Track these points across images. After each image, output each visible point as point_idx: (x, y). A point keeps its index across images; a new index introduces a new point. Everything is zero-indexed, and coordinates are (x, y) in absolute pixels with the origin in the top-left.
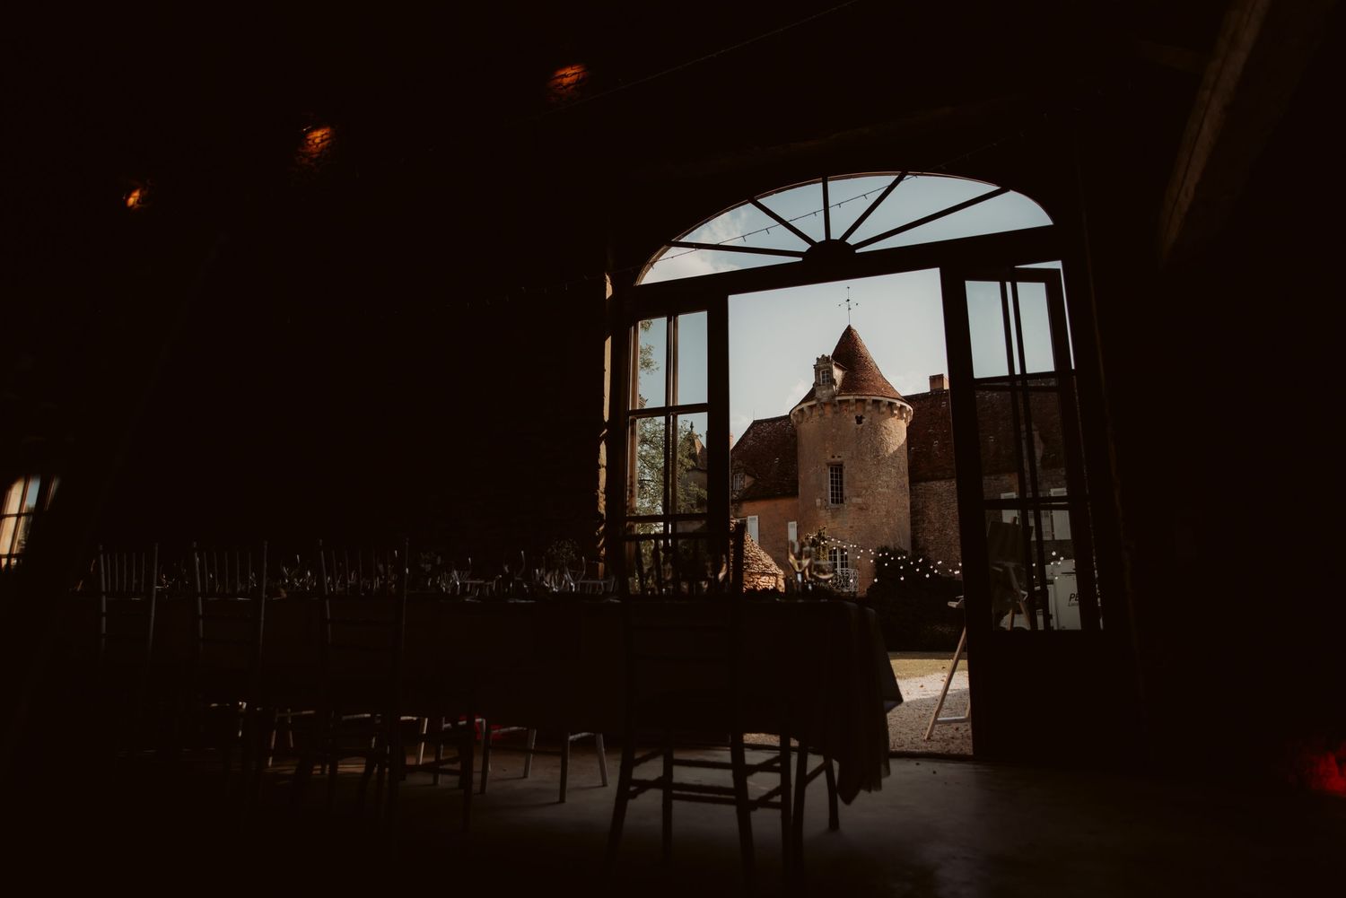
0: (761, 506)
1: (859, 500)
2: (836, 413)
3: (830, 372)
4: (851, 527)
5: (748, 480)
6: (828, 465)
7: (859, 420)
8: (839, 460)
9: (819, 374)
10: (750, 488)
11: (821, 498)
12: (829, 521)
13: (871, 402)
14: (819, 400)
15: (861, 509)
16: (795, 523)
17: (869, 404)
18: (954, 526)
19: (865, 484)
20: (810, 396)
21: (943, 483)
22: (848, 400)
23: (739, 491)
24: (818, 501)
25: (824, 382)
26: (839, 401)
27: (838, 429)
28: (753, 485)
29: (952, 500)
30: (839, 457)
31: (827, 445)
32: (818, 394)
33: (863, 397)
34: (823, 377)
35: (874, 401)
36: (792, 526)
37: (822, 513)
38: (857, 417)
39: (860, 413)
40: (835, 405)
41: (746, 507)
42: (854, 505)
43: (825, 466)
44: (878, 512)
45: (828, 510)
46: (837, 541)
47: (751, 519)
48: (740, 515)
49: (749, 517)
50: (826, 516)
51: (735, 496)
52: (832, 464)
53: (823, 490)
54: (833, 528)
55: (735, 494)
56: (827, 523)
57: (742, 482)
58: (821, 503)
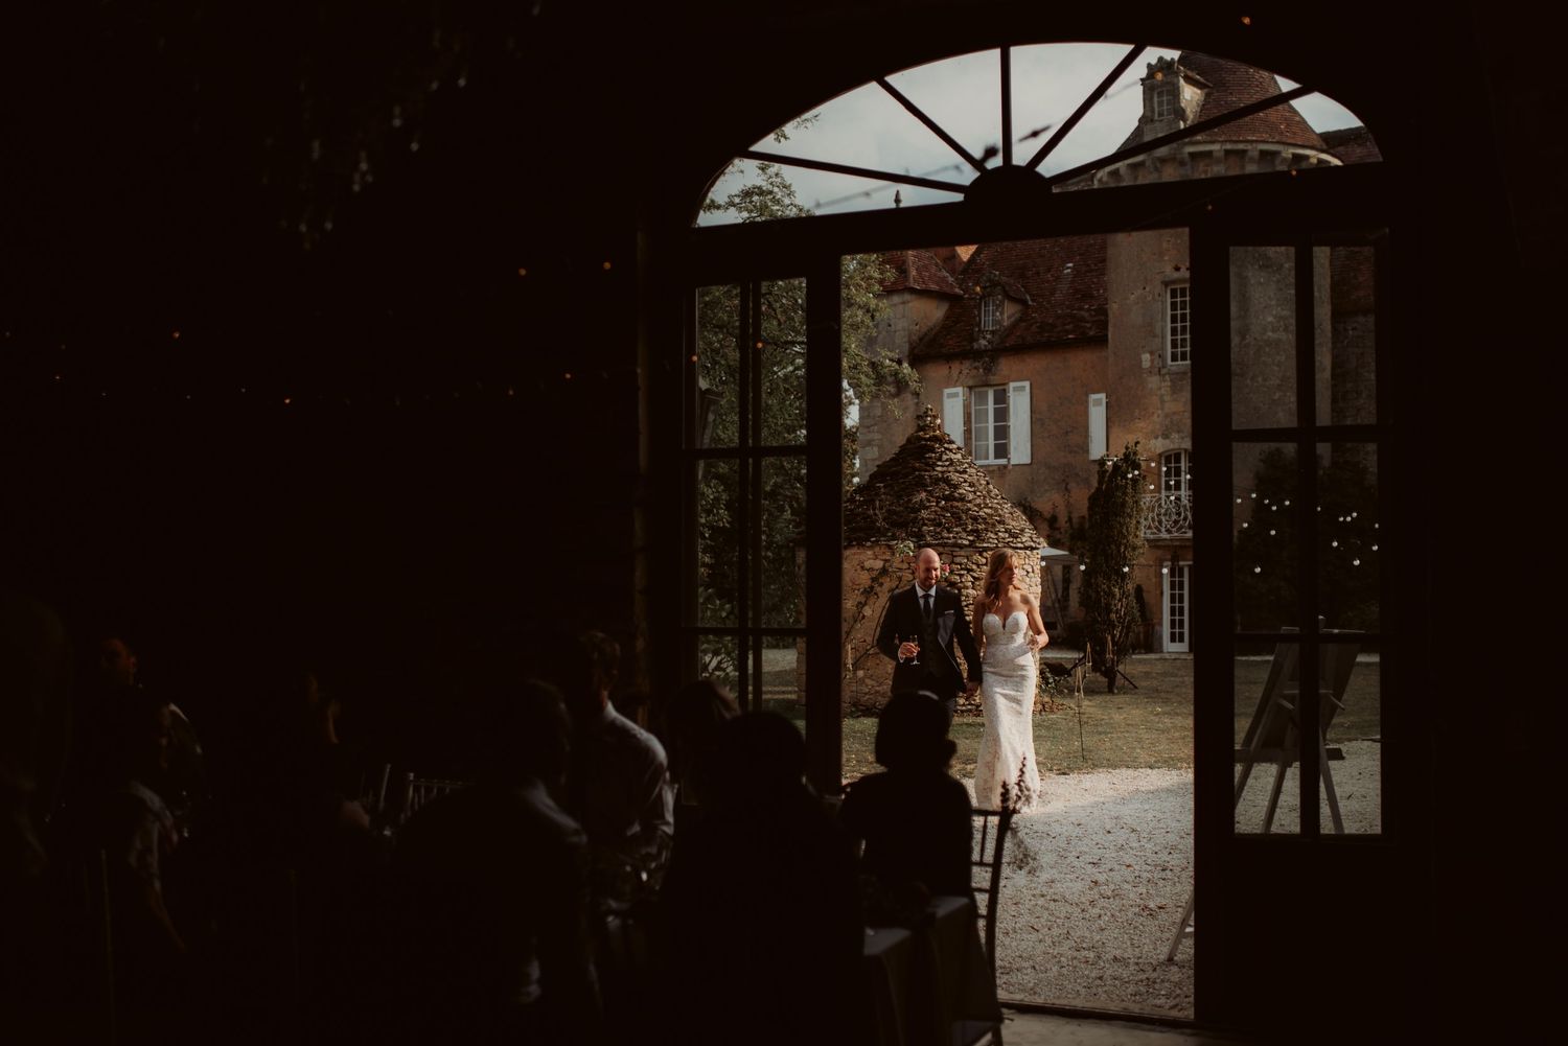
0: (1036, 363)
3: (1175, 93)
5: (1008, 313)
6: (1166, 284)
9: (1151, 99)
10: (1014, 326)
11: (1152, 353)
12: (1167, 398)
13: (1256, 154)
16: (1102, 396)
17: (1252, 160)
20: (1133, 144)
22: (1210, 153)
23: (993, 332)
24: (1146, 357)
25: (1160, 115)
26: (1193, 155)
28: (1021, 320)
31: (1165, 245)
32: (1149, 139)
33: (1241, 146)
34: (1161, 104)
35: (1263, 153)
36: (1097, 402)
37: (1153, 382)
40: (1182, 163)
41: (1005, 366)
43: (1160, 288)
44: (1265, 380)
45: (1164, 375)
46: (1183, 438)
47: (1015, 389)
48: (994, 379)
49: (1012, 385)
50: (1160, 389)
51: (983, 342)
52: (1174, 282)
53: (1155, 336)
54: (1174, 413)
55: (984, 338)
56: (1163, 402)
57: (998, 314)
58: (1152, 361)
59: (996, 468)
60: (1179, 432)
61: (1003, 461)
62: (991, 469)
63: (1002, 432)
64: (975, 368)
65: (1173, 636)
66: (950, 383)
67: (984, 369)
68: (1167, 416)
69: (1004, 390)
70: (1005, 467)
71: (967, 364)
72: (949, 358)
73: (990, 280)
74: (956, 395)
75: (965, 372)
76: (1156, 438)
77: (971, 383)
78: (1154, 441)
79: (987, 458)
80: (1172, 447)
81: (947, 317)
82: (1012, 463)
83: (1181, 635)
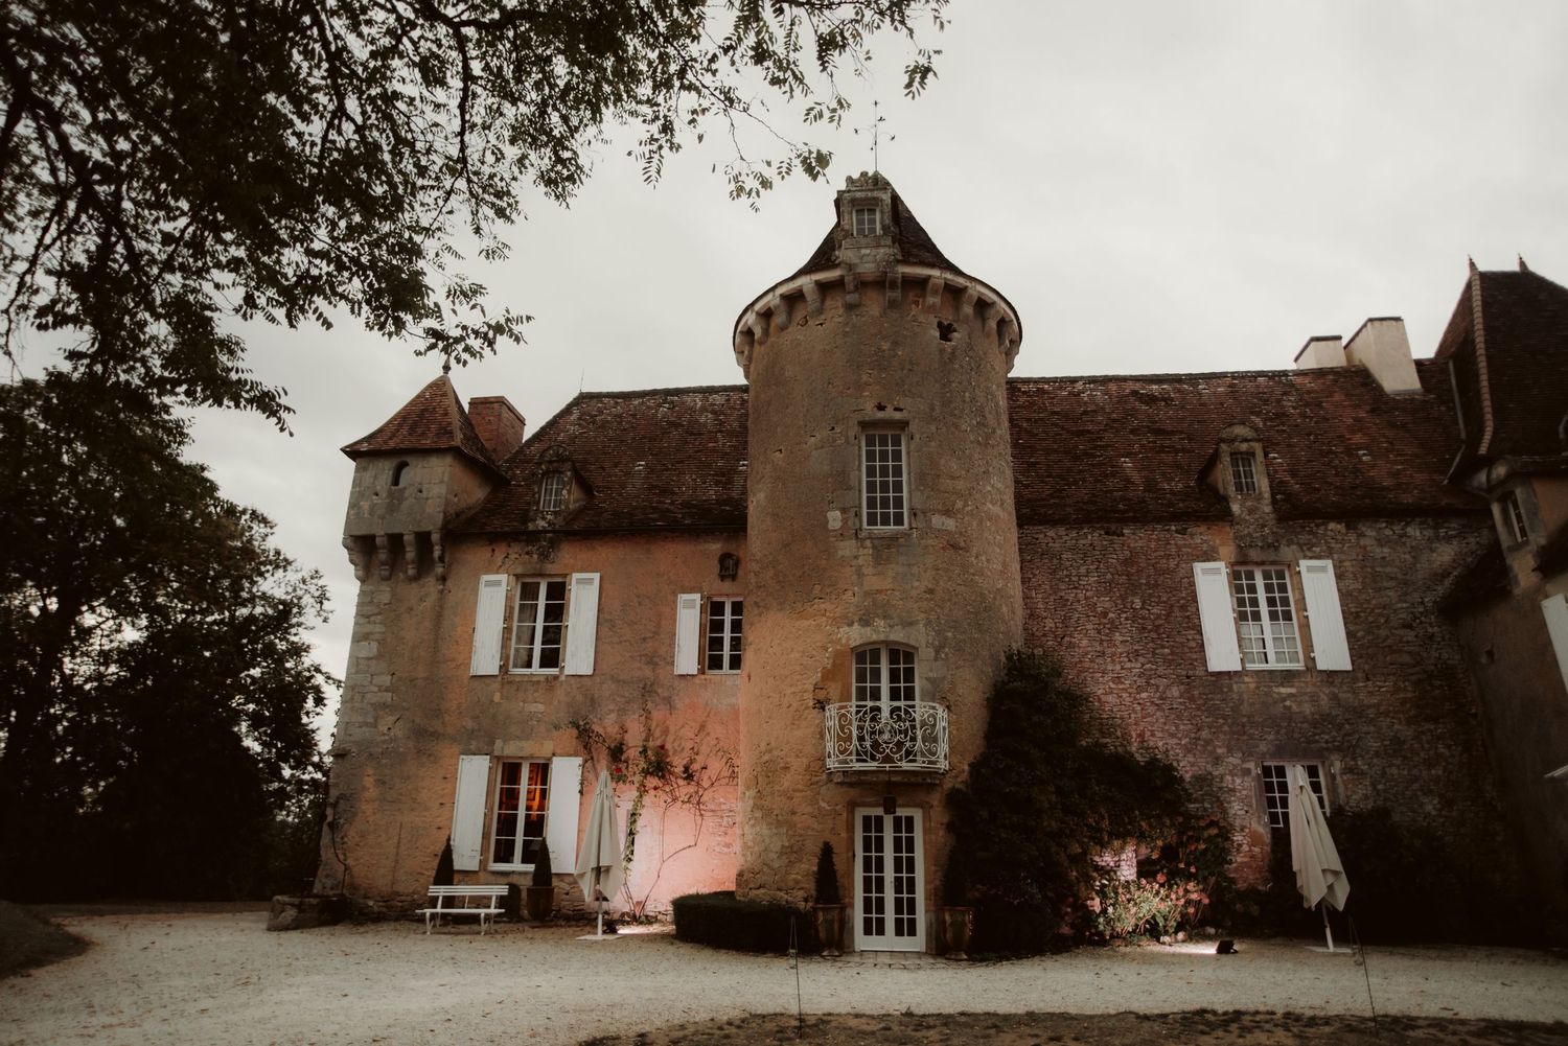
0: (608, 553)
1: (950, 524)
2: (892, 304)
3: (879, 211)
4: (931, 591)
6: (864, 425)
7: (946, 332)
8: (898, 416)
10: (580, 512)
11: (844, 511)
13: (975, 298)
14: (850, 267)
15: (955, 547)
16: (697, 597)
17: (969, 302)
18: (1089, 627)
19: (961, 485)
20: (824, 257)
21: (1062, 531)
22: (926, 279)
24: (835, 515)
27: (895, 343)
28: (585, 508)
29: (1083, 570)
30: (896, 409)
31: (864, 378)
32: (844, 254)
34: (860, 222)
35: (979, 298)
36: (690, 605)
37: (847, 548)
38: (940, 325)
39: (948, 317)
42: (940, 533)
43: (854, 430)
44: (988, 561)
45: (863, 540)
46: (891, 627)
47: (579, 581)
48: (550, 568)
49: (576, 576)
50: (856, 557)
51: (541, 524)
52: (874, 424)
53: (849, 488)
54: (879, 591)
55: (544, 519)
56: (860, 574)
57: (565, 492)
58: (845, 521)
59: (542, 679)
60: (885, 617)
61: (553, 671)
62: (535, 679)
63: (554, 635)
64: (527, 553)
65: (867, 922)
66: (490, 569)
67: (541, 555)
68: (867, 594)
69: (564, 583)
70: (556, 677)
71: (516, 549)
72: (494, 538)
73: (558, 455)
74: (498, 583)
75: (513, 556)
76: (851, 624)
77: (519, 570)
78: (846, 628)
79: (529, 665)
80: (875, 637)
81: (488, 500)
82: (567, 671)
83: (912, 923)
